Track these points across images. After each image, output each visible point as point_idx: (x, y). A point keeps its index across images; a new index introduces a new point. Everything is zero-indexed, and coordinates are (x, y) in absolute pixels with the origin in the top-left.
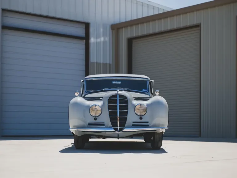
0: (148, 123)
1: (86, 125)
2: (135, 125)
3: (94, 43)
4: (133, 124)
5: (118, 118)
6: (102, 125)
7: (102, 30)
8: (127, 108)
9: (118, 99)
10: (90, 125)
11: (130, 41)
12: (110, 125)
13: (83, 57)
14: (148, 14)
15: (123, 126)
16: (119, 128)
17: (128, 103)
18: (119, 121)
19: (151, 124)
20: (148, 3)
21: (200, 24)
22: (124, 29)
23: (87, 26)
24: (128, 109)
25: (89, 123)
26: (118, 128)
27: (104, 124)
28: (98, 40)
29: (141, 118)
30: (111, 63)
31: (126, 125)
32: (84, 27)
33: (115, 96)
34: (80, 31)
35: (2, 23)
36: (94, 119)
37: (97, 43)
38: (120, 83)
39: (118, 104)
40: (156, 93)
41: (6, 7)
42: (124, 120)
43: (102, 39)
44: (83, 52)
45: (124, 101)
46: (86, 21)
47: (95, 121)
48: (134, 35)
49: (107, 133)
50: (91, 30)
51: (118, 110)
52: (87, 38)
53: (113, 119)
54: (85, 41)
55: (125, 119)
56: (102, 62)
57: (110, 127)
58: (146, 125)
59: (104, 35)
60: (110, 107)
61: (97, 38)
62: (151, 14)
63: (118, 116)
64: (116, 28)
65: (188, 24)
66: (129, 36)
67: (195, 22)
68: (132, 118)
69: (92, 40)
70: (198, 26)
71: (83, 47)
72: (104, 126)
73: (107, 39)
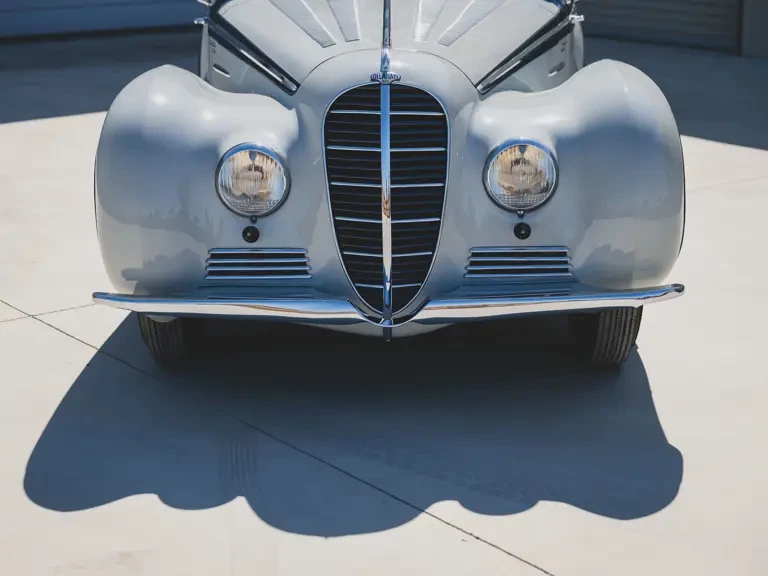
0: (564, 255)
2: (485, 267)
4: (472, 264)
8: (437, 167)
9: (386, 113)
10: (223, 269)
17: (445, 135)
24: (444, 172)
25: (214, 255)
27: (304, 264)
31: (435, 269)
36: (245, 233)
39: (386, 150)
42: (419, 240)
47: (250, 245)
53: (355, 238)
58: (551, 271)
60: (336, 166)
72: (304, 273)
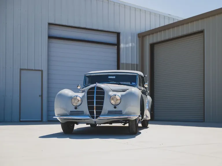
0: (122, 111)
1: (68, 113)
2: (110, 113)
3: (124, 48)
4: (108, 113)
5: (95, 108)
6: (81, 113)
7: (130, 38)
8: (103, 98)
9: (95, 90)
10: (72, 113)
11: (152, 46)
12: (88, 113)
13: (116, 59)
14: (164, 24)
15: (99, 114)
16: (96, 116)
17: (104, 94)
18: (96, 110)
19: (124, 112)
20: (169, 16)
21: (204, 29)
22: (147, 36)
23: (118, 34)
25: (71, 112)
26: (94, 116)
28: (127, 46)
29: (115, 107)
30: (138, 63)
31: (102, 113)
32: (116, 36)
33: (93, 88)
34: (113, 39)
35: (48, 34)
36: (75, 108)
37: (126, 48)
38: (114, 77)
39: (95, 95)
40: (145, 85)
41: (52, 21)
43: (130, 45)
44: (116, 55)
45: (101, 92)
46: (118, 31)
47: (76, 110)
48: (155, 41)
49: (86, 120)
50: (121, 38)
51: (95, 100)
52: (118, 44)
53: (91, 108)
54: (116, 47)
55: (101, 108)
56: (130, 63)
57: (88, 116)
58: (120, 113)
59: (132, 42)
60: (88, 98)
61: (126, 44)
62: (167, 23)
63: (95, 105)
64: (142, 36)
65: (195, 30)
66: (151, 42)
67: (200, 29)
68: (107, 107)
69: (122, 46)
70: (202, 32)
71: (116, 51)
72: (84, 114)
73: (134, 45)
